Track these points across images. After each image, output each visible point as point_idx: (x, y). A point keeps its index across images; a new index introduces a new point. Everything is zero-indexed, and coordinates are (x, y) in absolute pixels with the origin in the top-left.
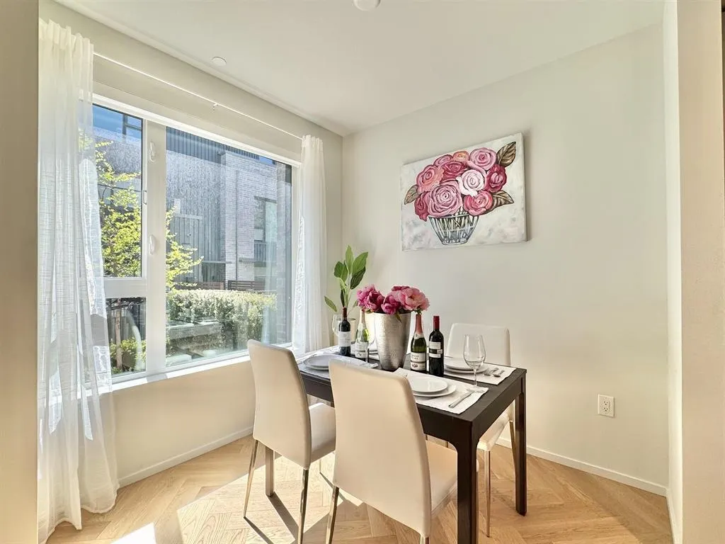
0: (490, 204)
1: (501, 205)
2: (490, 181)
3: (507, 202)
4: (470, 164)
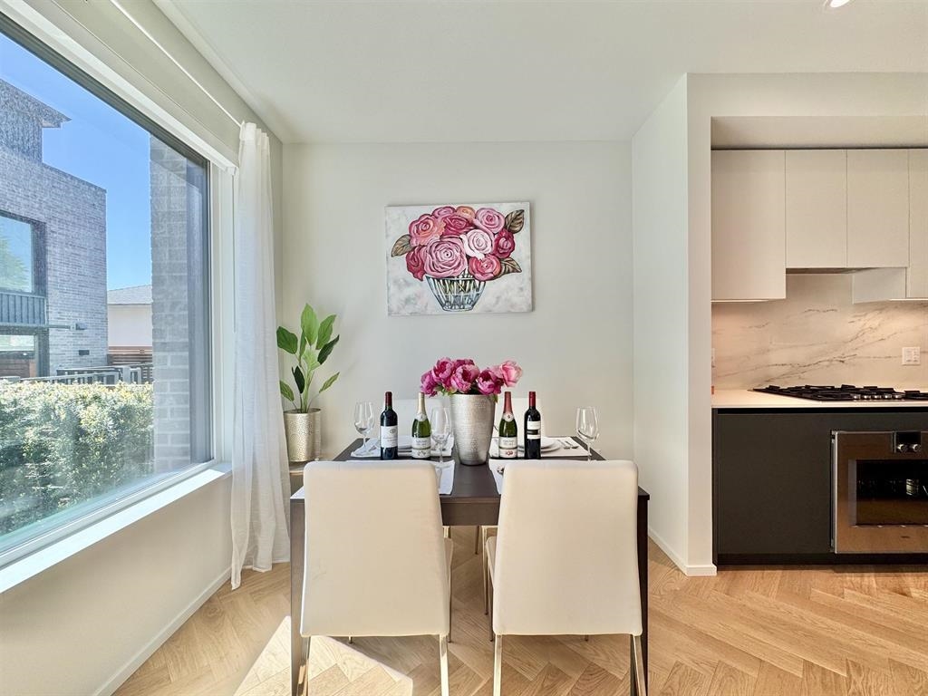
0: (498, 270)
1: (509, 272)
2: (498, 245)
3: (515, 270)
4: (477, 222)
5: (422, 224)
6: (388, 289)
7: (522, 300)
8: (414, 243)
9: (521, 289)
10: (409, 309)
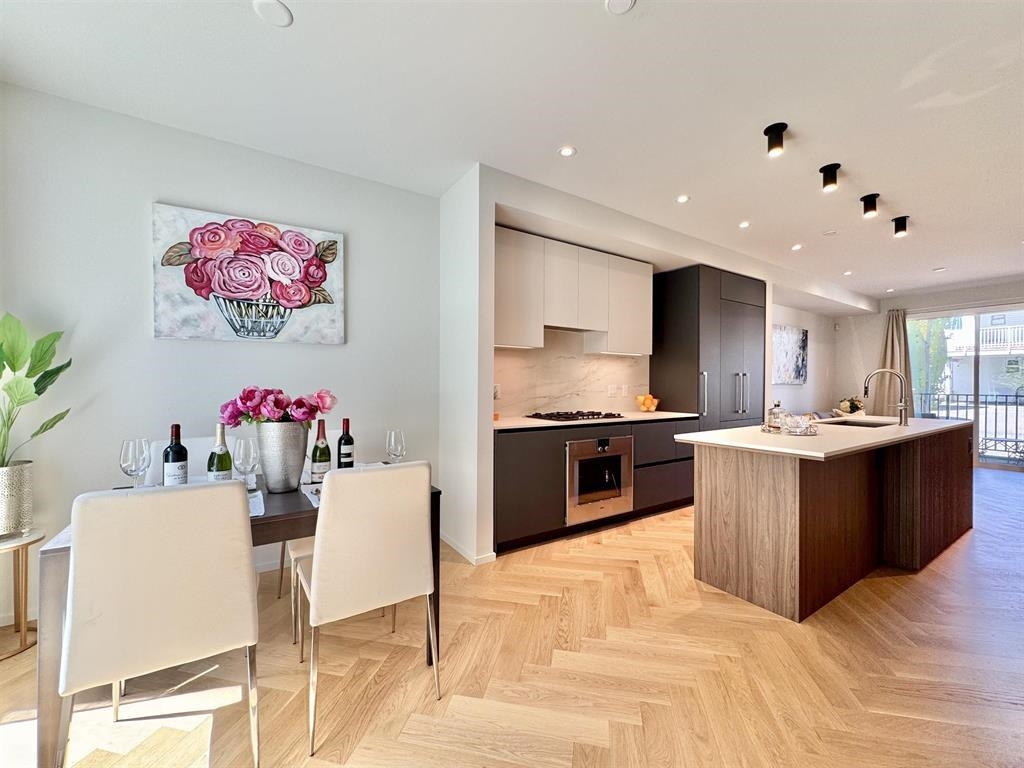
0: (307, 299)
1: (319, 302)
2: (307, 273)
3: (326, 301)
4: (282, 244)
5: (209, 233)
6: (156, 304)
7: (335, 332)
8: (197, 253)
9: (333, 321)
10: (188, 331)
